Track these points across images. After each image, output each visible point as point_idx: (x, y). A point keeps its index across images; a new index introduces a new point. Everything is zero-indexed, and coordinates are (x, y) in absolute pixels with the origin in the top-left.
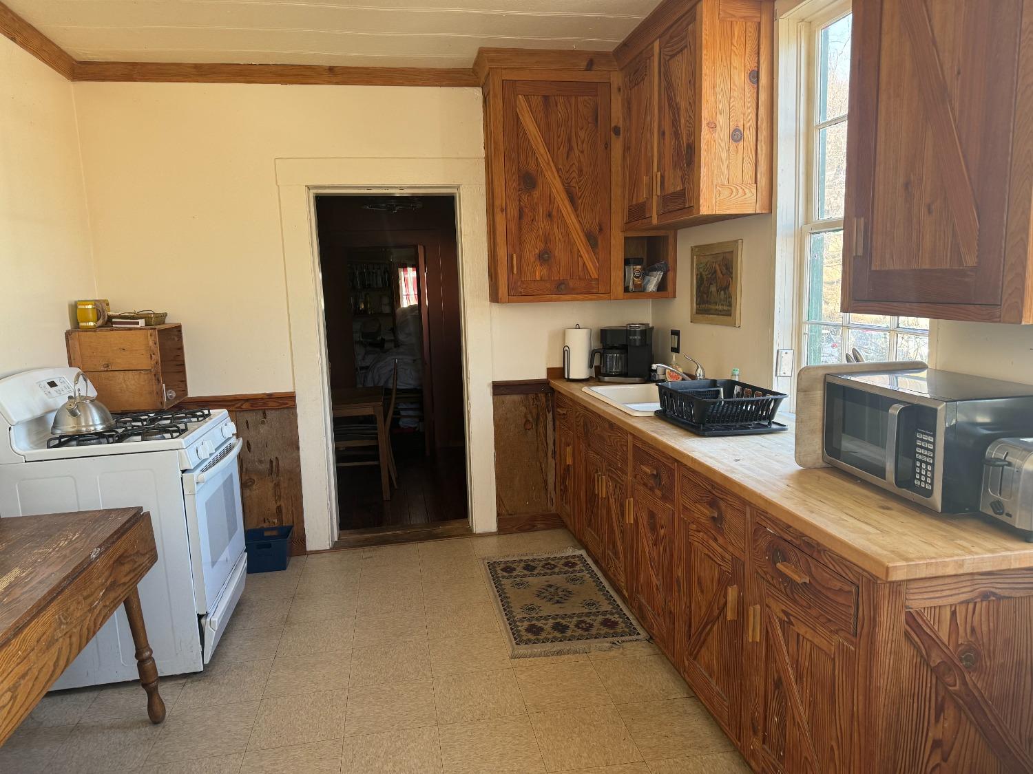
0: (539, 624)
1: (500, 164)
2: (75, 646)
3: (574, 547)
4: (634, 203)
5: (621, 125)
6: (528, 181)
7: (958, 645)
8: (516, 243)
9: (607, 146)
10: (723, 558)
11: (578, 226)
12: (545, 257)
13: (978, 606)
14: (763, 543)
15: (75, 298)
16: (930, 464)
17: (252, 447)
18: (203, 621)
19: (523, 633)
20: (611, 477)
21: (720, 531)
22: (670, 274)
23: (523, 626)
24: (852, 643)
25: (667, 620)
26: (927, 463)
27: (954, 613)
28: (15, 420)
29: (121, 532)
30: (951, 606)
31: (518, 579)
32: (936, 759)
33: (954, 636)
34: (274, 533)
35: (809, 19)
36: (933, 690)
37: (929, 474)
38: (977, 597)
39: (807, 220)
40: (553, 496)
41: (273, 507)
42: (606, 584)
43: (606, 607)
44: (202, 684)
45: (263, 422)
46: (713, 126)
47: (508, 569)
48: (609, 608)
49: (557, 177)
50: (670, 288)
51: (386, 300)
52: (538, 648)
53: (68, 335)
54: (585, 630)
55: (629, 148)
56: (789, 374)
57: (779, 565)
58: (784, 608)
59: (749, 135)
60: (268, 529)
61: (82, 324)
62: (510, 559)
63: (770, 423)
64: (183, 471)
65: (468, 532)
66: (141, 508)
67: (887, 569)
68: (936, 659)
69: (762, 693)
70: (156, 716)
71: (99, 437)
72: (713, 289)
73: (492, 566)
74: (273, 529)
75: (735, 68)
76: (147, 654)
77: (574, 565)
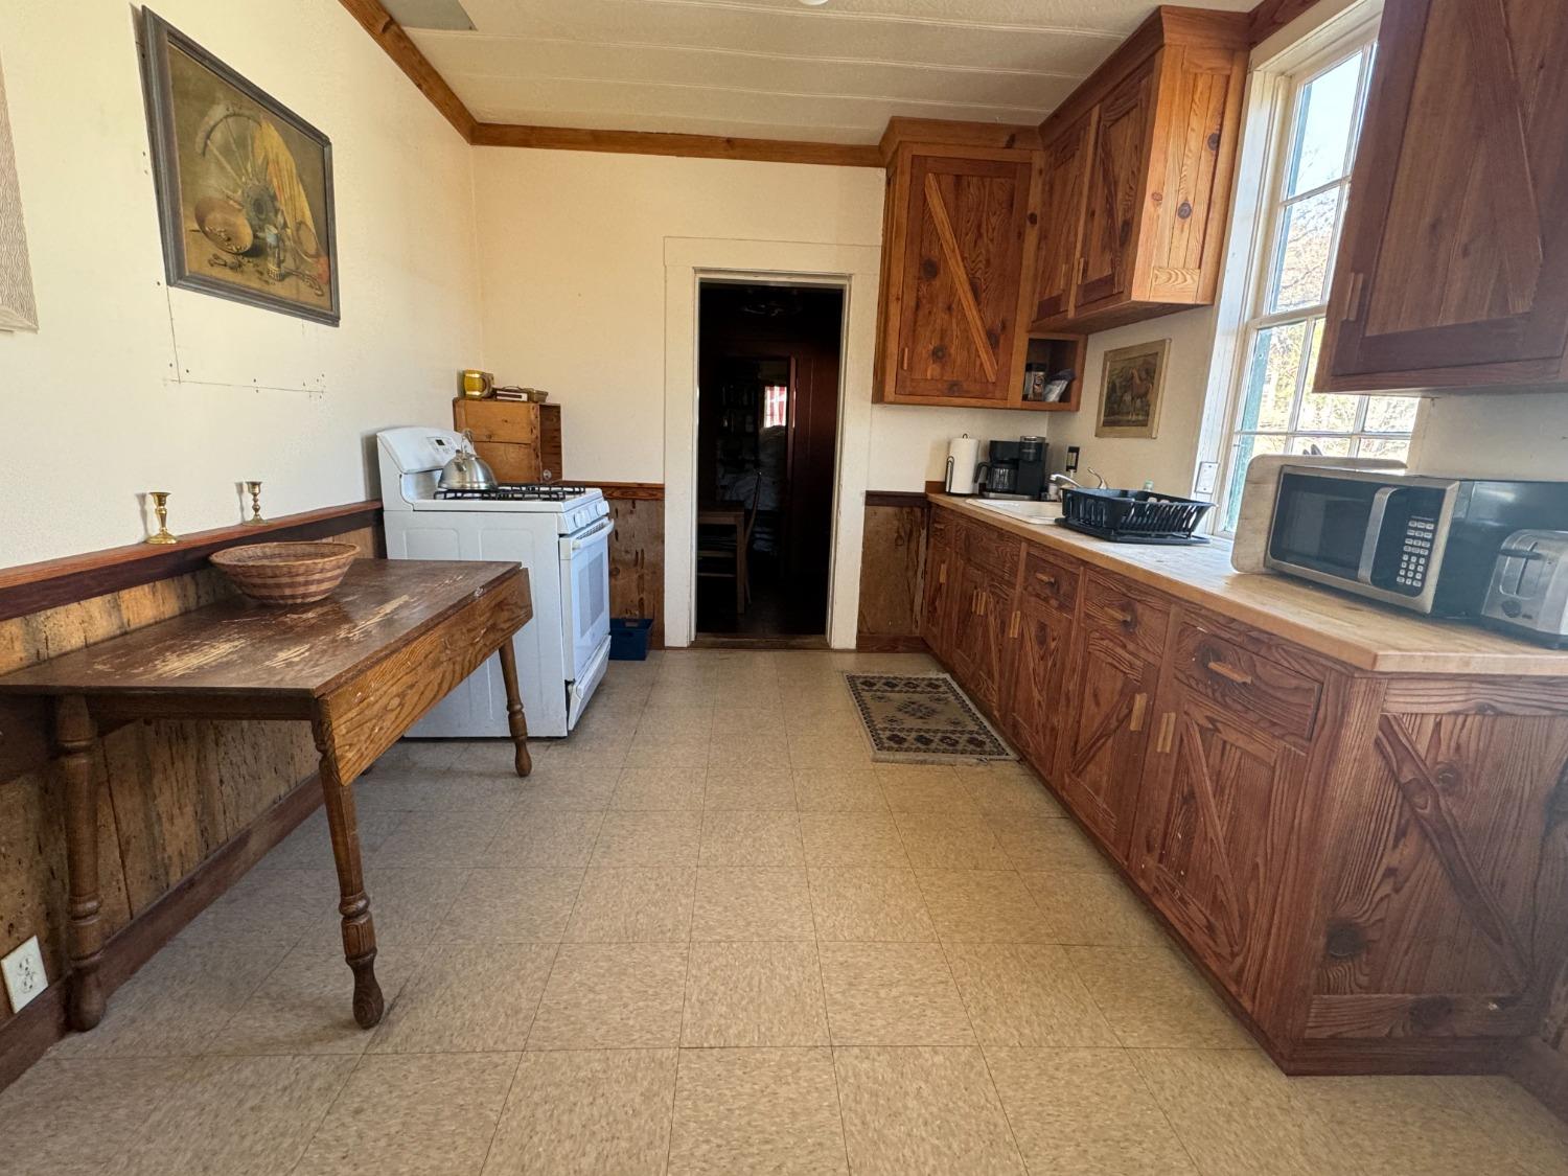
0: (902, 735)
1: (899, 249)
2: (457, 675)
3: (939, 671)
4: (1046, 297)
5: (1038, 212)
6: (930, 269)
7: (1436, 763)
8: (911, 334)
9: (1020, 235)
10: (1131, 666)
11: (979, 323)
12: (939, 354)
13: (1470, 719)
14: (1190, 644)
15: (464, 368)
16: (1423, 556)
17: (620, 537)
18: (570, 687)
19: (885, 740)
20: (993, 593)
21: (1132, 636)
22: (1075, 384)
23: (884, 735)
24: (1303, 748)
25: (1048, 738)
26: (1419, 556)
27: (1438, 725)
28: (406, 468)
29: (500, 580)
30: (1437, 715)
31: (879, 694)
32: (1386, 889)
33: (1433, 751)
34: (635, 625)
35: (1288, 73)
36: (1397, 811)
37: (1420, 569)
38: (1471, 709)
39: (1256, 314)
40: (918, 618)
41: (636, 599)
42: (971, 706)
43: (972, 726)
44: (565, 748)
45: (632, 512)
46: (1158, 198)
47: (869, 683)
48: (976, 728)
49: (962, 268)
50: (1074, 400)
51: (749, 419)
52: (900, 756)
53: (455, 402)
54: (951, 745)
55: (1046, 237)
56: (1210, 490)
57: (1212, 665)
58: (1209, 714)
59: (1199, 211)
60: (630, 620)
61: (468, 393)
62: (870, 675)
63: (1189, 536)
64: (561, 536)
65: (826, 647)
66: (520, 564)
67: (1375, 657)
68: (1407, 775)
69: (1165, 811)
70: (522, 770)
71: (485, 495)
72: (1128, 398)
73: (851, 679)
74: (635, 621)
75: (1193, 130)
76: (518, 707)
77: (937, 687)
